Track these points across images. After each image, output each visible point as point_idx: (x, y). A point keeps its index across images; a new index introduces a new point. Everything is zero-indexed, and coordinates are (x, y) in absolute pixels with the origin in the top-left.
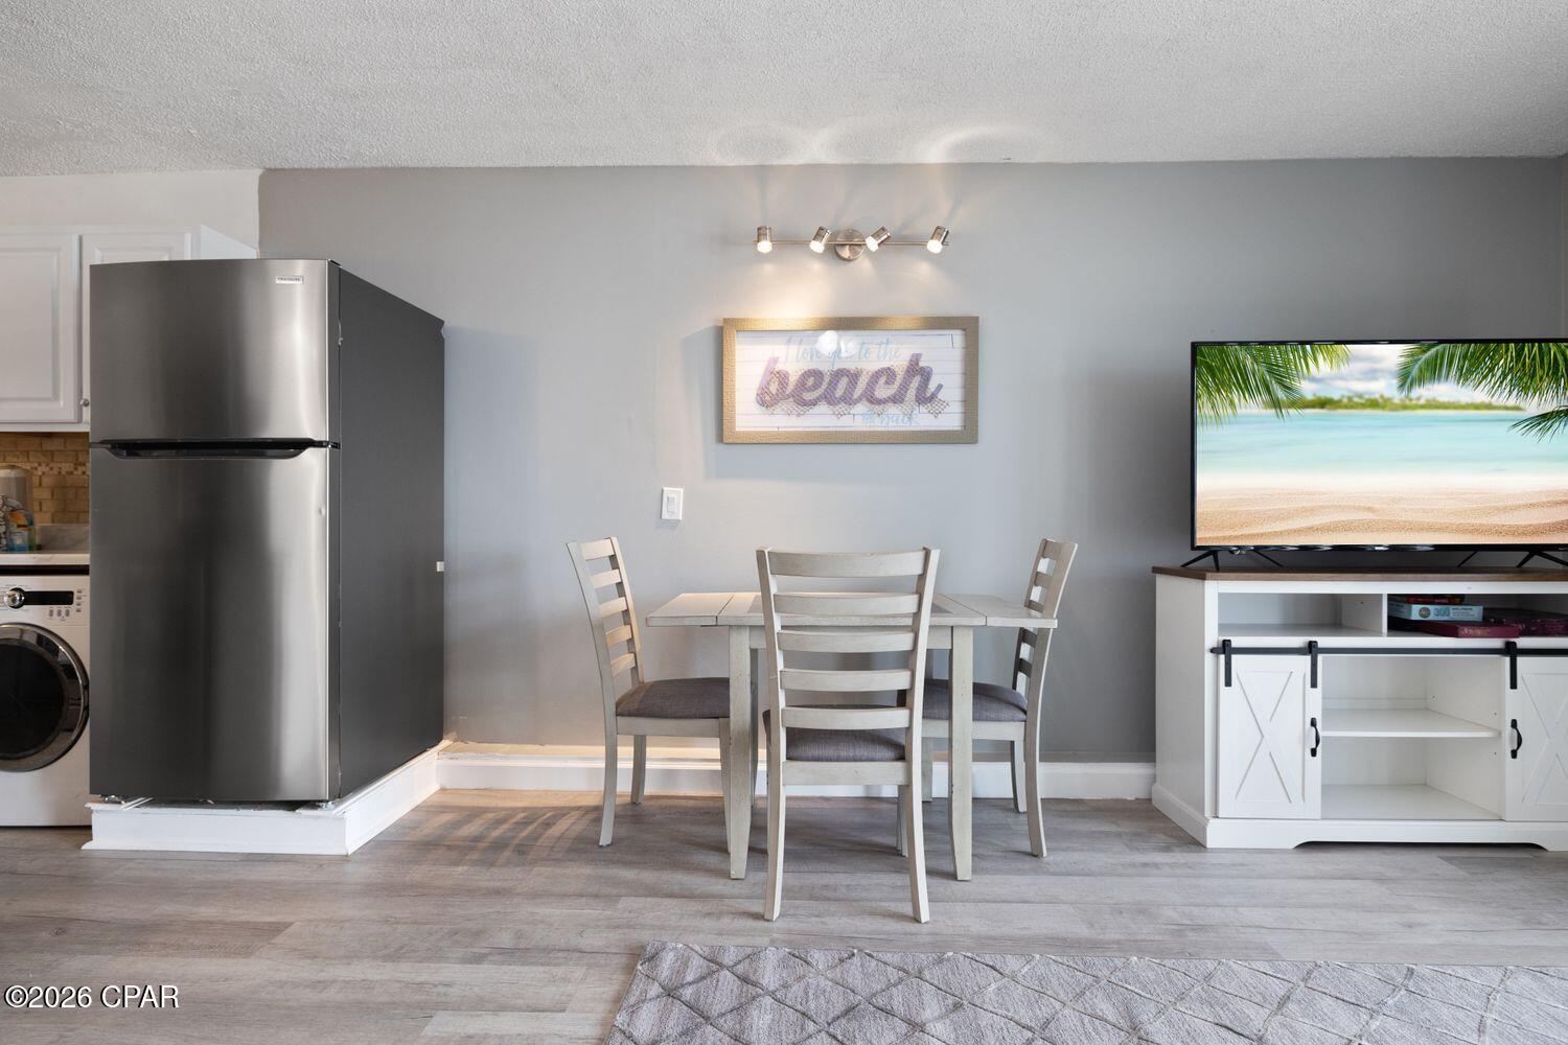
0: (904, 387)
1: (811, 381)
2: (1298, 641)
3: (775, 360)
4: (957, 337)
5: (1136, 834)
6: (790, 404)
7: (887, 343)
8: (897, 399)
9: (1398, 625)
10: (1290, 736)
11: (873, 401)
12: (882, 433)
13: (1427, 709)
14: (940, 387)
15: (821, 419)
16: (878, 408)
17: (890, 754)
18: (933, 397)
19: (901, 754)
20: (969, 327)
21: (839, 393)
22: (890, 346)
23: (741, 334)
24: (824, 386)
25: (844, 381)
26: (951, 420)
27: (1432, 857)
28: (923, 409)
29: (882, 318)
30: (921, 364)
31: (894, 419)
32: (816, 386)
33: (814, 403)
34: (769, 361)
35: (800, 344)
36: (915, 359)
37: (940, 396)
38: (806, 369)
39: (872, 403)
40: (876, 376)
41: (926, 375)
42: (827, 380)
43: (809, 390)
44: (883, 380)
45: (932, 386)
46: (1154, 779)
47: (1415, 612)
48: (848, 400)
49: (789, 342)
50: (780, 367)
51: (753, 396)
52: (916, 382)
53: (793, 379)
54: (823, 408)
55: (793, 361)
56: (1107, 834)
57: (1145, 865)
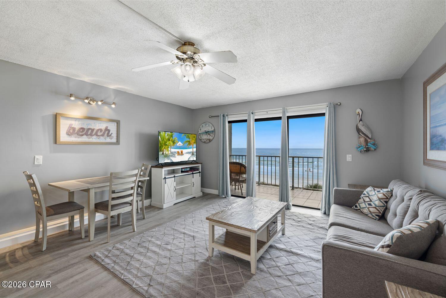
0: (104, 133)
1: (82, 130)
2: (173, 176)
3: (72, 125)
4: (116, 124)
5: (153, 210)
6: (76, 135)
7: (101, 123)
8: (103, 135)
9: (182, 172)
10: (172, 189)
11: (97, 135)
12: (100, 142)
13: (183, 183)
14: (112, 133)
15: (85, 139)
16: (98, 137)
17: (129, 205)
18: (111, 135)
19: (131, 204)
20: (118, 123)
21: (89, 133)
22: (101, 124)
23: (62, 117)
24: (85, 131)
25: (90, 131)
26: (114, 140)
27: (187, 201)
28: (108, 138)
29: (100, 118)
30: (108, 128)
31: (102, 140)
32: (83, 131)
33: (82, 135)
34: (70, 124)
35: (79, 121)
36: (107, 128)
37: (112, 135)
38: (81, 127)
39: (97, 136)
40: (98, 130)
41: (109, 131)
42: (86, 130)
43: (81, 132)
44: (99, 131)
45: (110, 133)
46: (151, 201)
47: (183, 170)
48: (91, 135)
49: (76, 121)
50: (73, 126)
51: (65, 132)
52: (107, 132)
53: (77, 129)
54: (85, 136)
55: (77, 125)
56: (149, 211)
57: (158, 213)
